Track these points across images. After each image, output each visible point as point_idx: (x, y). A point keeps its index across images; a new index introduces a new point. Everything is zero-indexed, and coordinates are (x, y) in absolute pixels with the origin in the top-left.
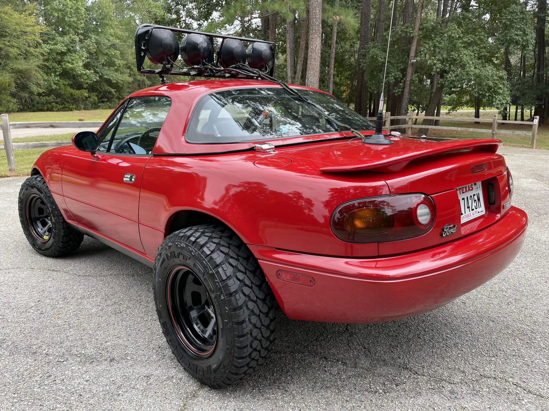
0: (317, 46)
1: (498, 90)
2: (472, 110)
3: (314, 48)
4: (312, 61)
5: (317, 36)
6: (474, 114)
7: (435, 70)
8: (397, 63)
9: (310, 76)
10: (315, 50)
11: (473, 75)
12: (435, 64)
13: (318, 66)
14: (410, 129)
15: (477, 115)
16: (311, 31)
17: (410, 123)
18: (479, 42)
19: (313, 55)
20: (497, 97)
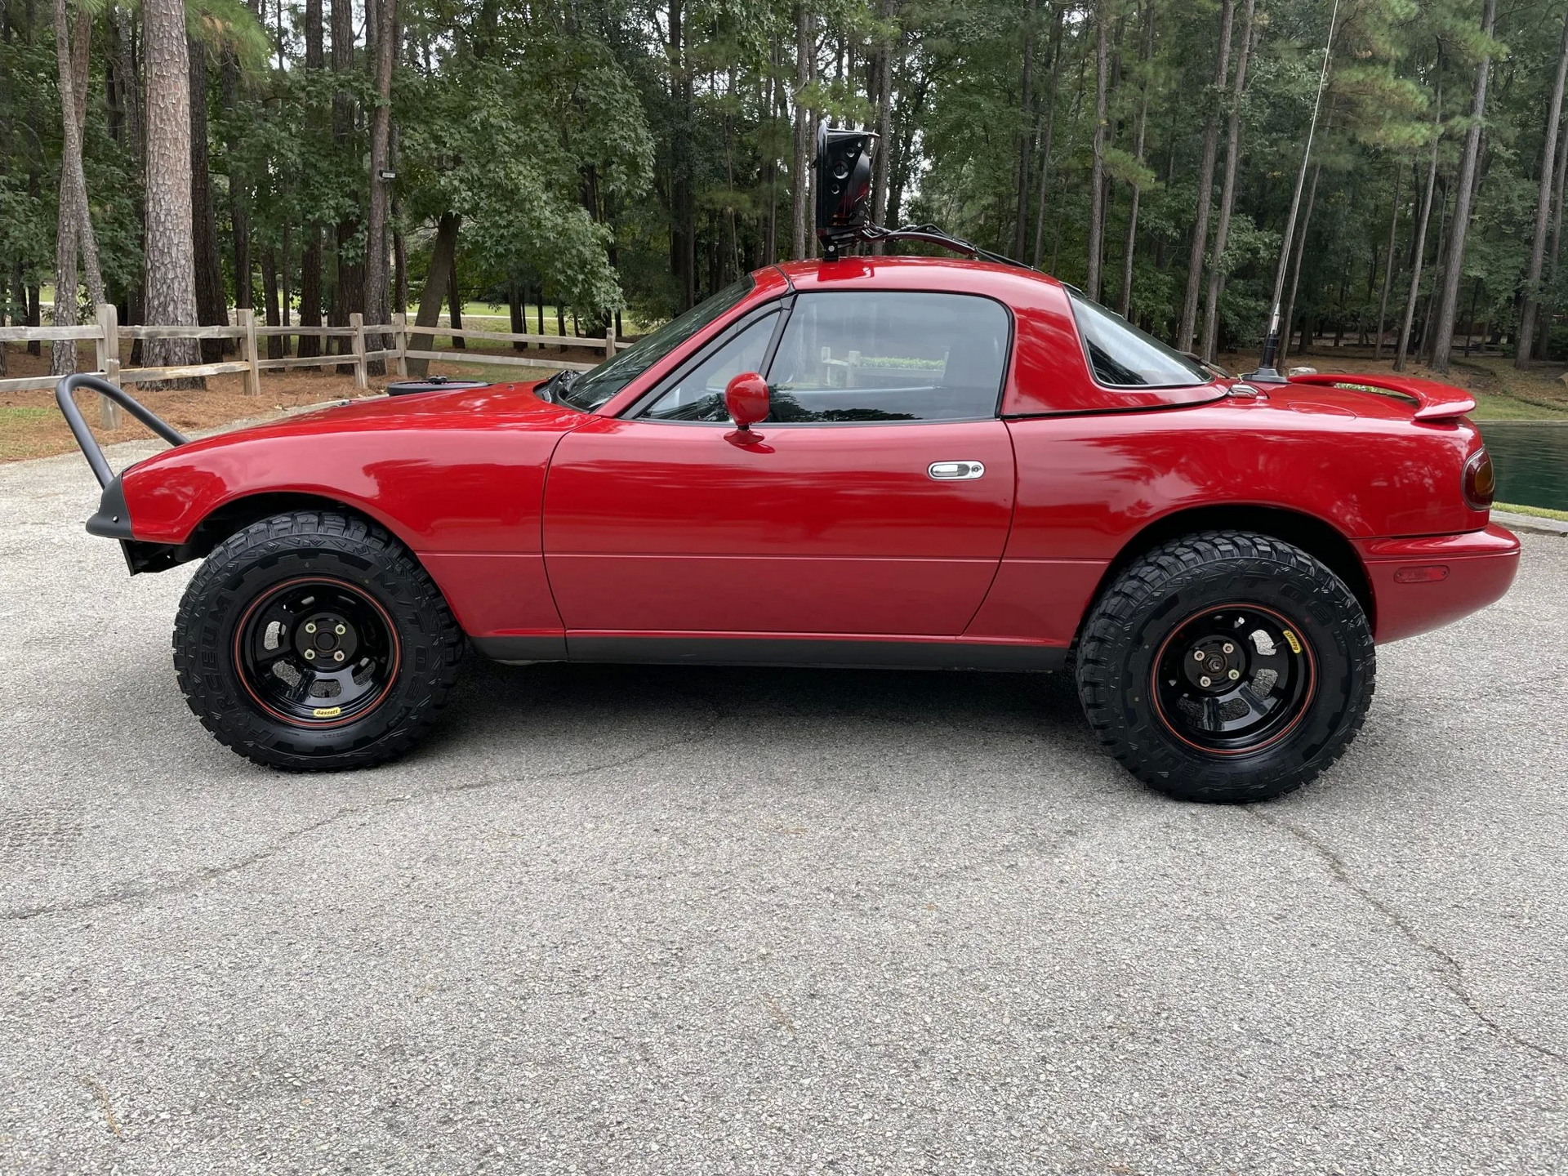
0: (179, 101)
1: (601, 270)
2: (504, 314)
3: (170, 106)
4: (166, 148)
5: (176, 72)
6: (509, 325)
7: (458, 204)
8: (338, 175)
9: (165, 193)
10: (174, 116)
11: (553, 227)
12: (456, 190)
13: (188, 166)
14: (403, 361)
15: (519, 325)
16: (157, 55)
17: (400, 343)
18: (541, 147)
19: (168, 129)
20: (599, 285)
